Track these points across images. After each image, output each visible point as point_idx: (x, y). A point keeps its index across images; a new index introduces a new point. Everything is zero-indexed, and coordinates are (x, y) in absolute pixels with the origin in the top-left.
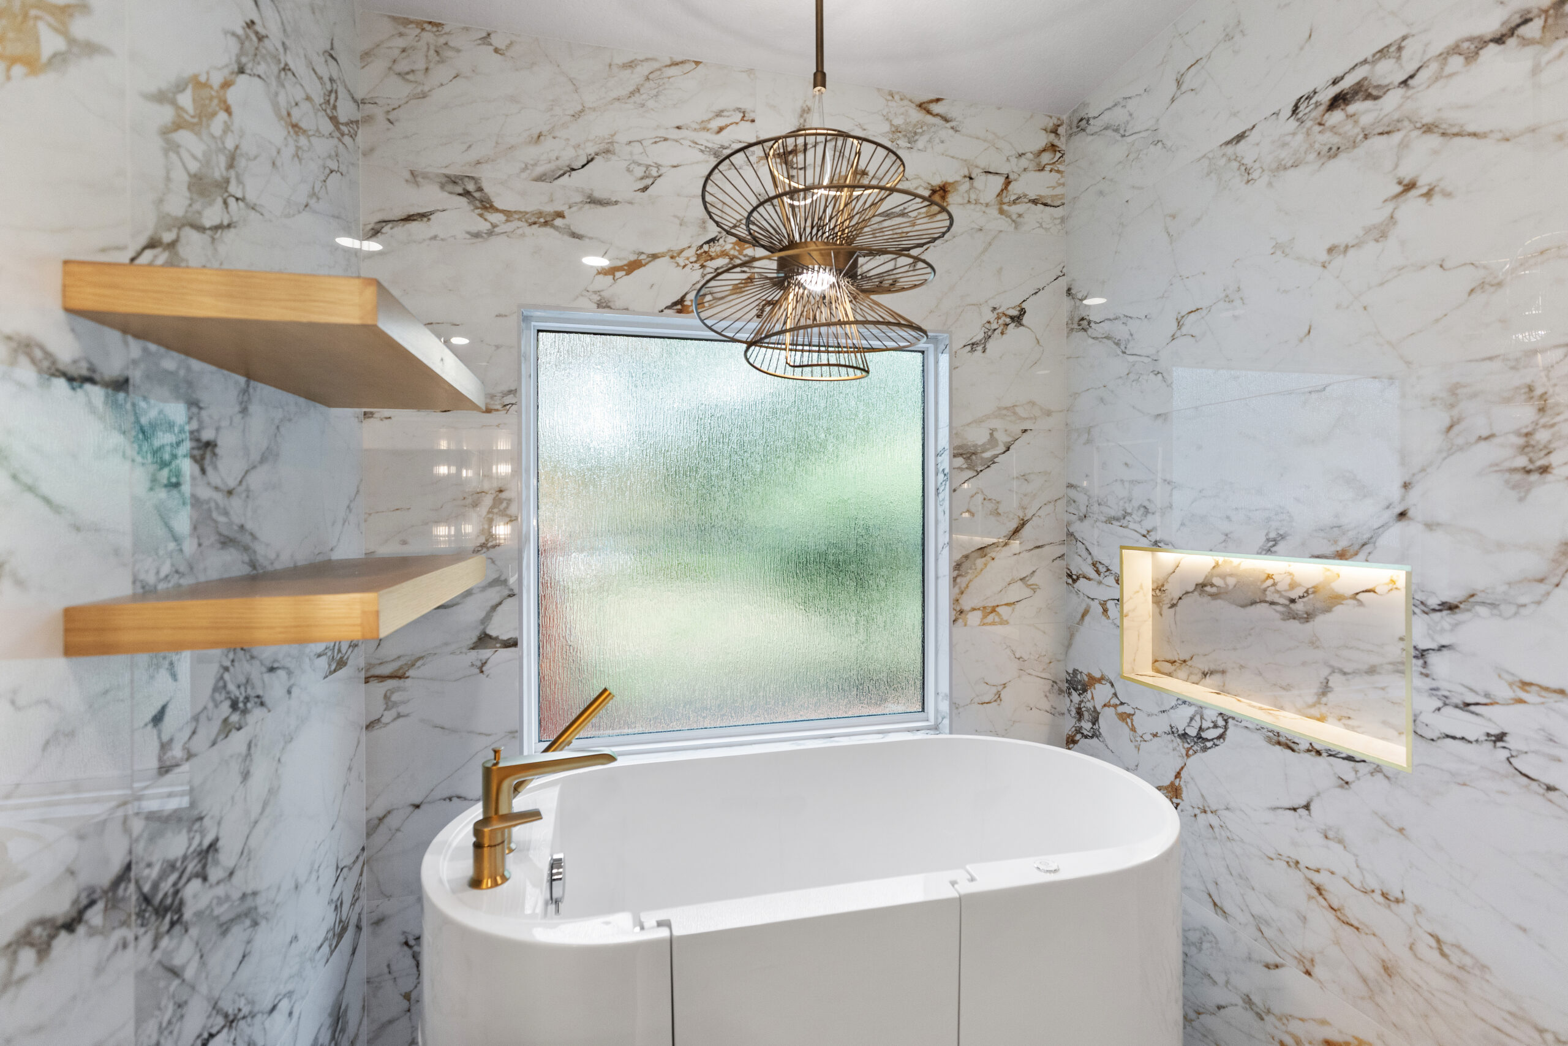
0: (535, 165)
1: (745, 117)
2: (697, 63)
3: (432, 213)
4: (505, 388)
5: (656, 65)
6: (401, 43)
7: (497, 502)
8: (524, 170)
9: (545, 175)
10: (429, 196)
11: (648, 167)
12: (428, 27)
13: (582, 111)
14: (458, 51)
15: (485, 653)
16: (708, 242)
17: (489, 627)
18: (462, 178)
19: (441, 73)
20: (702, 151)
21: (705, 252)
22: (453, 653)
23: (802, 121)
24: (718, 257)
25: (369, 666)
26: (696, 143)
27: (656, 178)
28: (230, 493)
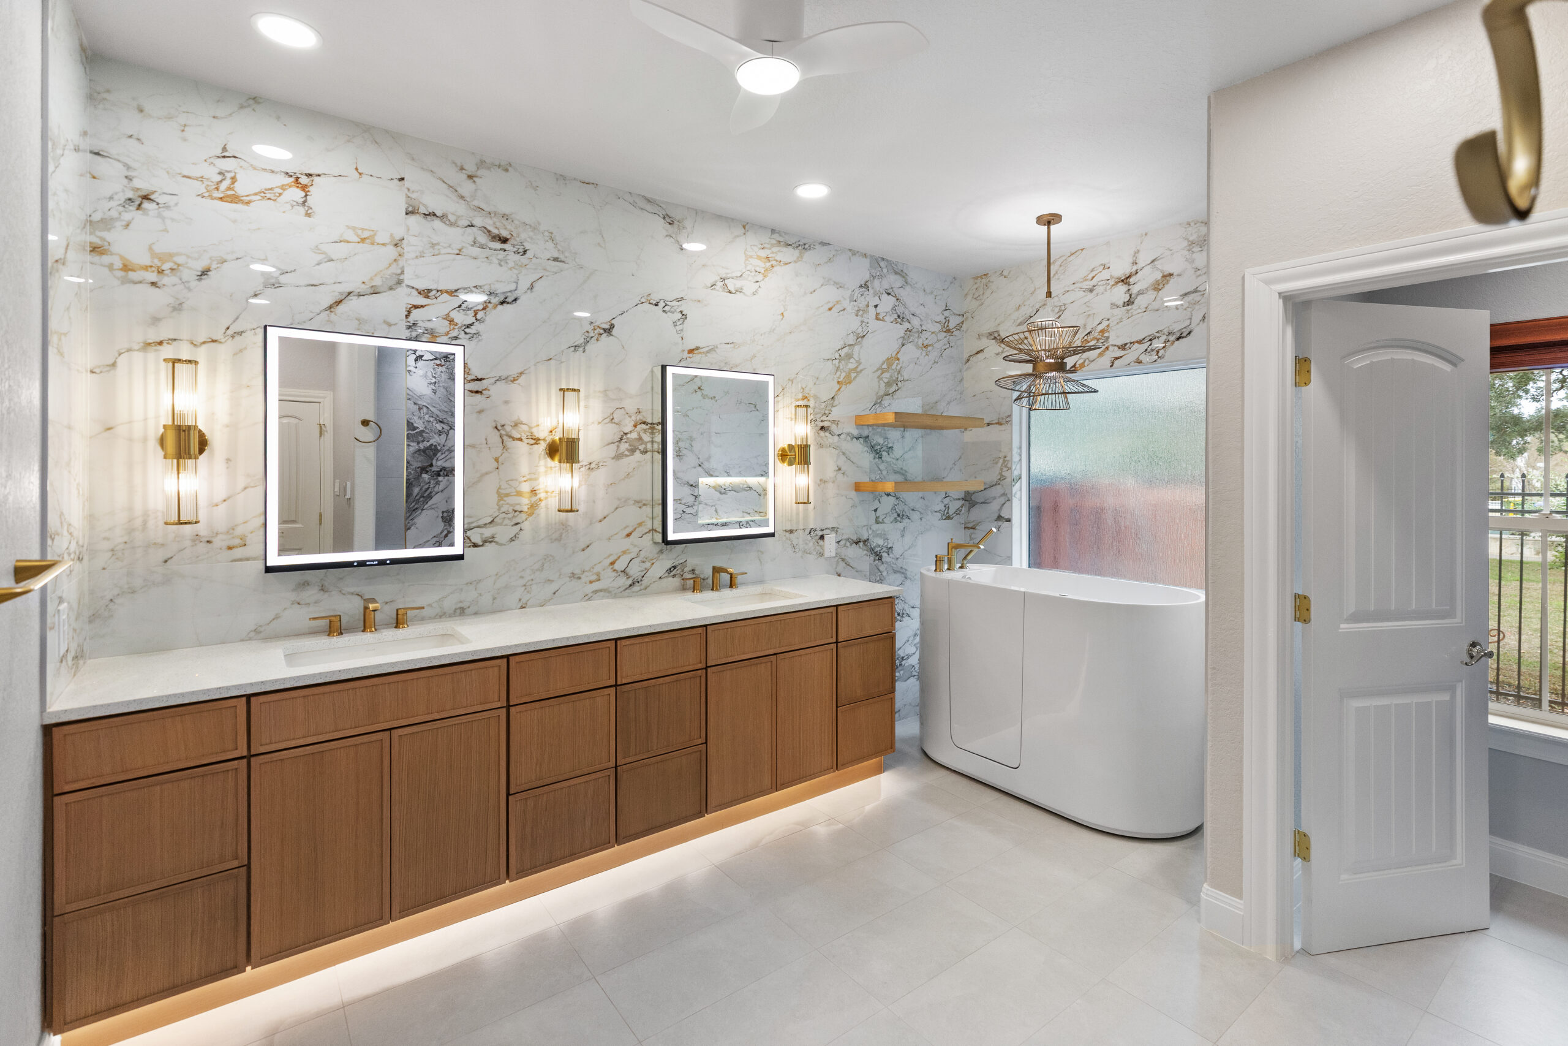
0: (1017, 319)
1: (1105, 267)
2: (1082, 250)
3: (984, 349)
4: (1007, 415)
5: (1064, 258)
6: (976, 286)
7: (1004, 461)
8: (1013, 323)
9: (1021, 322)
10: (985, 342)
11: (1060, 306)
12: (983, 277)
13: (1035, 290)
14: (992, 282)
15: (1000, 523)
16: (1087, 335)
17: (1002, 512)
18: (993, 332)
19: (988, 292)
20: (1084, 291)
21: (1086, 340)
22: (989, 522)
23: (1134, 258)
24: (1092, 340)
25: (966, 523)
26: (1081, 288)
27: (1064, 311)
28: (897, 459)
